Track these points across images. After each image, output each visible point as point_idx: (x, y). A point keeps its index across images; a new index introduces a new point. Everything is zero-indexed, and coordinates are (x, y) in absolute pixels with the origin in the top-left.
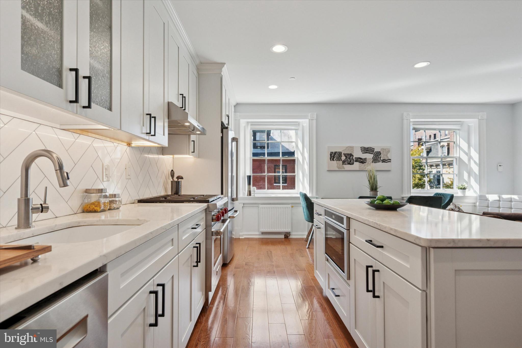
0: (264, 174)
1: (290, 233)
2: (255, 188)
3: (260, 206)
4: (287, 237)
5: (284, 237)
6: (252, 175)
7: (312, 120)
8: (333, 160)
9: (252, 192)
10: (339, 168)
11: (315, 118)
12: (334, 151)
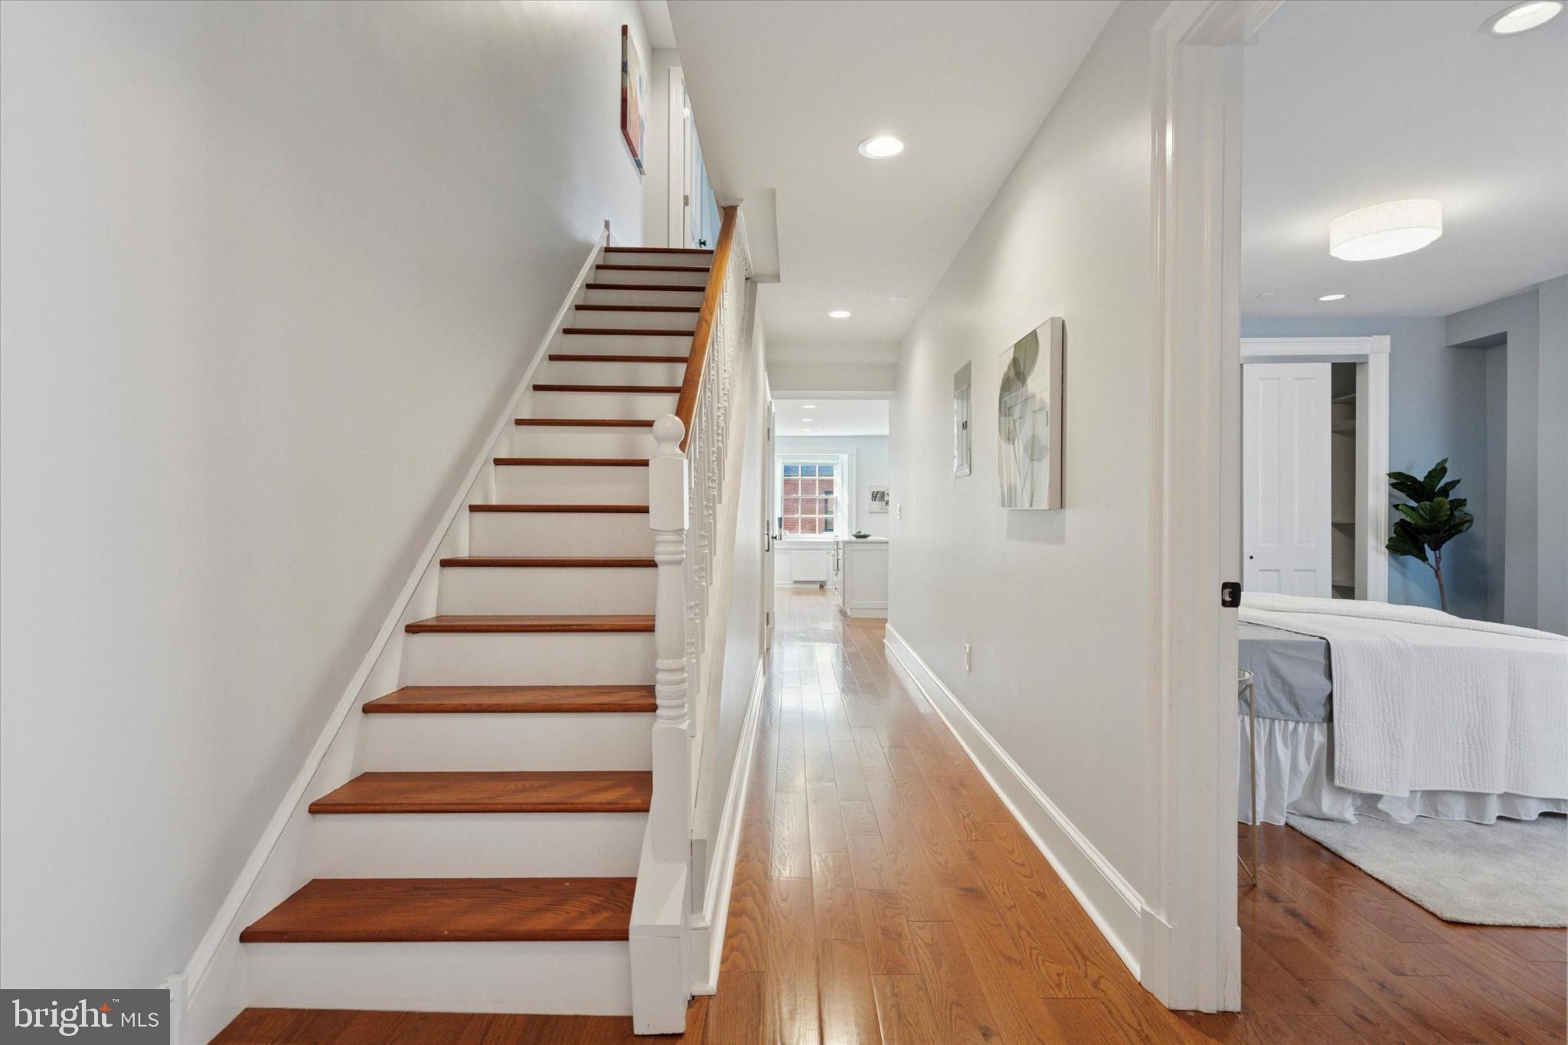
0: (796, 516)
1: (825, 582)
2: (786, 531)
3: (793, 552)
4: (823, 587)
5: (818, 586)
6: (783, 516)
7: (850, 455)
8: (875, 500)
9: (783, 537)
10: (881, 509)
11: (855, 452)
12: (876, 491)
